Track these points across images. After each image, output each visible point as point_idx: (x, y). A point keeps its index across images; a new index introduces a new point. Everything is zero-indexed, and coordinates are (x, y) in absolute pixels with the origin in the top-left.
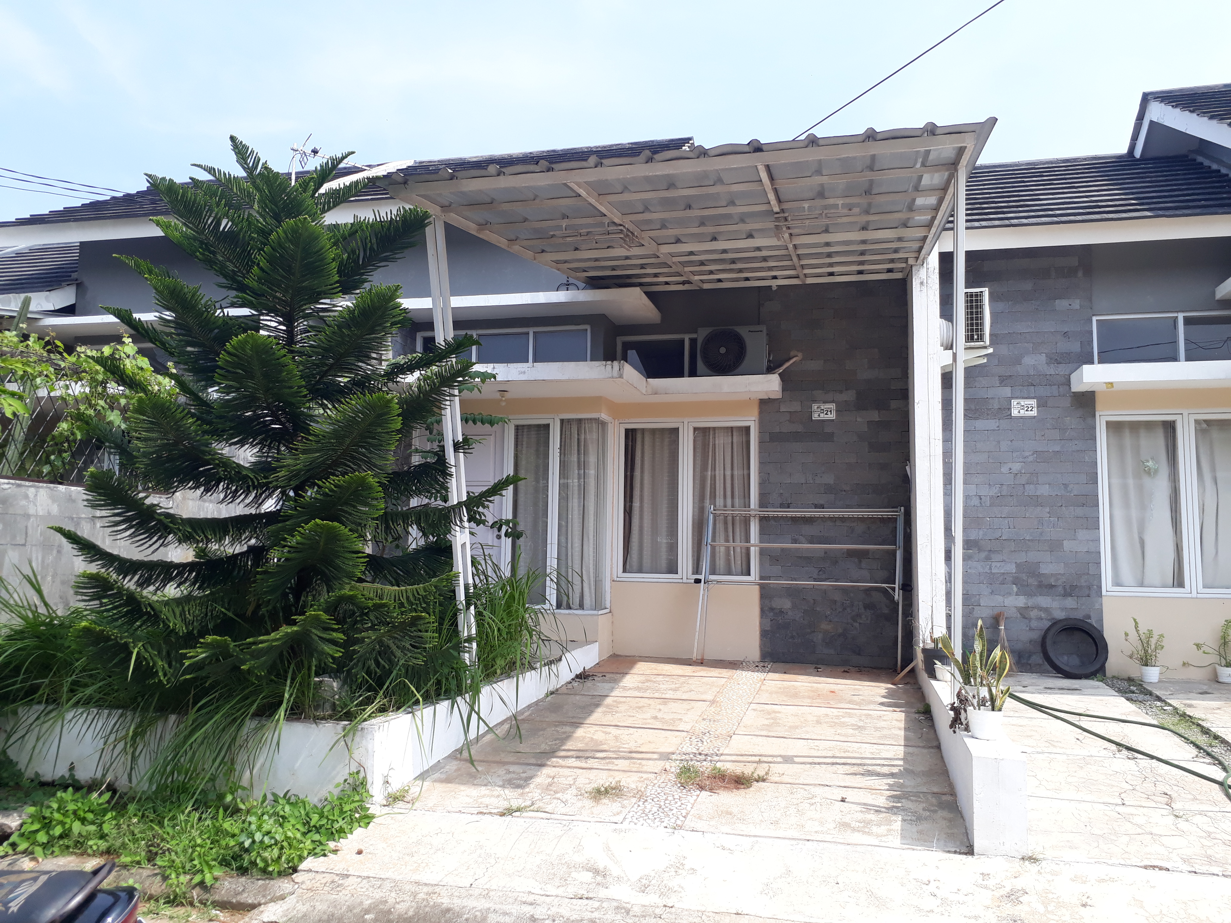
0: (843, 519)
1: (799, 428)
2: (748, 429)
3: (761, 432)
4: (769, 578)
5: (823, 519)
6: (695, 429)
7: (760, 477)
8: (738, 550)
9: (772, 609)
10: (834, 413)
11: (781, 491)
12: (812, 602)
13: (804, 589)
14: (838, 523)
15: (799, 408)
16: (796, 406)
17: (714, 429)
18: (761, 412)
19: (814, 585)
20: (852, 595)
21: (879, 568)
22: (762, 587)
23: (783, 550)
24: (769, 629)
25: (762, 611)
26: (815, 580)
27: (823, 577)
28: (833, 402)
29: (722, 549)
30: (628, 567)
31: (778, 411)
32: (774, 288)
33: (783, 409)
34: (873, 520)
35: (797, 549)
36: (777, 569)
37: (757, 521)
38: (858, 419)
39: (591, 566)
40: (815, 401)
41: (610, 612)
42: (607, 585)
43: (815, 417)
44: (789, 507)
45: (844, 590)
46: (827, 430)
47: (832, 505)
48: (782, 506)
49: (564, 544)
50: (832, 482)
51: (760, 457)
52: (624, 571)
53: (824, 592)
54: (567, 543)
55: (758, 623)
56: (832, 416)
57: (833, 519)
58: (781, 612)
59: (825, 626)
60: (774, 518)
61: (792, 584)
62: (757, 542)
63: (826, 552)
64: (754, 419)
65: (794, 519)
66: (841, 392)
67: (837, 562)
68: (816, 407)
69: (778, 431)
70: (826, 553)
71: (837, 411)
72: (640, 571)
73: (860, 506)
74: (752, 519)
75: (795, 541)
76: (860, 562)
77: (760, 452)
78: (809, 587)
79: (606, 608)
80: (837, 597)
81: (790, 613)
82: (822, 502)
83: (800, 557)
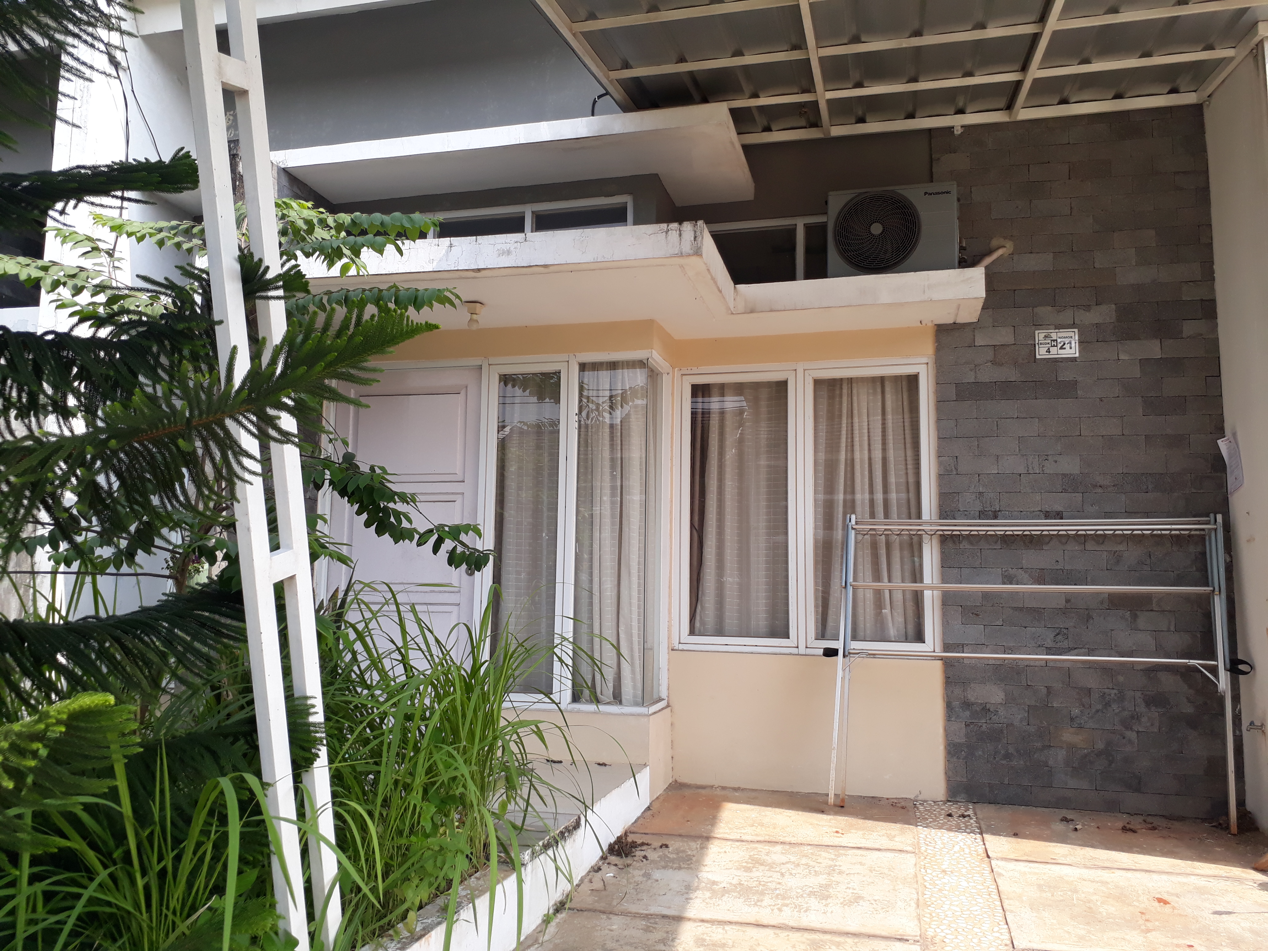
0: (1100, 539)
1: (1011, 374)
2: (913, 380)
3: (940, 383)
4: (960, 647)
5: (1064, 539)
6: (818, 383)
7: (940, 464)
8: (898, 596)
9: (967, 705)
10: (1075, 345)
11: (981, 490)
12: (1044, 691)
13: (1028, 666)
14: (1090, 546)
15: (1010, 339)
16: (1005, 336)
17: (850, 380)
18: (939, 349)
19: (1047, 661)
20: (1121, 679)
21: (1172, 628)
22: (948, 664)
23: (986, 595)
24: (963, 740)
25: (949, 707)
26: (1049, 651)
27: (1065, 644)
28: (1073, 326)
29: (870, 595)
30: (697, 624)
31: (972, 345)
32: (958, 131)
33: (979, 342)
34: (1158, 539)
35: (1013, 595)
36: (975, 631)
37: (935, 542)
38: (1122, 357)
39: (635, 624)
40: (1039, 326)
41: (668, 706)
42: (663, 658)
43: (1041, 353)
44: (996, 517)
45: (1106, 669)
46: (1066, 376)
47: (1080, 513)
48: (982, 515)
49: (585, 585)
50: (1076, 471)
51: (939, 429)
52: (692, 632)
53: (1067, 672)
54: (591, 581)
55: (941, 731)
56: (1073, 351)
57: (1082, 539)
58: (985, 710)
59: (1069, 736)
60: (970, 538)
61: (1005, 659)
62: (937, 581)
63: (1069, 598)
64: (925, 360)
65: (1007, 540)
66: (1088, 308)
67: (1089, 617)
68: (1042, 336)
69: (972, 380)
70: (1068, 601)
71: (1081, 342)
72: (720, 632)
73: (1129, 514)
74: (926, 539)
75: (1009, 579)
76: (1135, 617)
77: (939, 420)
78: (1037, 663)
79: (660, 700)
80: (1092, 682)
81: (1002, 712)
82: (1060, 508)
83: (1021, 609)
